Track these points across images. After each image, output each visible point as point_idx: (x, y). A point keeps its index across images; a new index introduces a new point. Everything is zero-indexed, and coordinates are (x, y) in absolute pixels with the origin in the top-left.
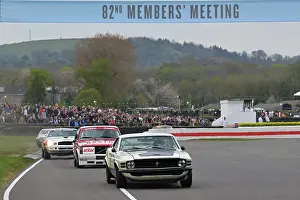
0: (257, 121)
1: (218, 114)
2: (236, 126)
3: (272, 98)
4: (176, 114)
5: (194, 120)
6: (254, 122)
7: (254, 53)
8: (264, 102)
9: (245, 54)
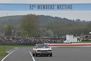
0: (78, 41)
1: (66, 39)
2: (71, 43)
3: (82, 34)
4: (52, 39)
5: (58, 41)
6: (77, 42)
7: (76, 20)
8: (80, 35)
9: (74, 20)
